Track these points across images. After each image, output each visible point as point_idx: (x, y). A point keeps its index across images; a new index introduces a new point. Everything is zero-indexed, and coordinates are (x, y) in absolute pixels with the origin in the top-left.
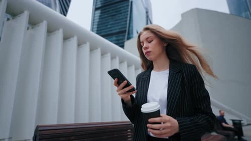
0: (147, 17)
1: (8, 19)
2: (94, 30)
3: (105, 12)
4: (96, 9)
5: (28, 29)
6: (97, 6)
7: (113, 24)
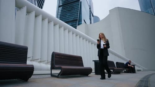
0: (90, 11)
1: (18, 10)
2: (58, 17)
3: (64, 8)
4: (59, 6)
5: (27, 15)
6: (60, 5)
7: (69, 15)
